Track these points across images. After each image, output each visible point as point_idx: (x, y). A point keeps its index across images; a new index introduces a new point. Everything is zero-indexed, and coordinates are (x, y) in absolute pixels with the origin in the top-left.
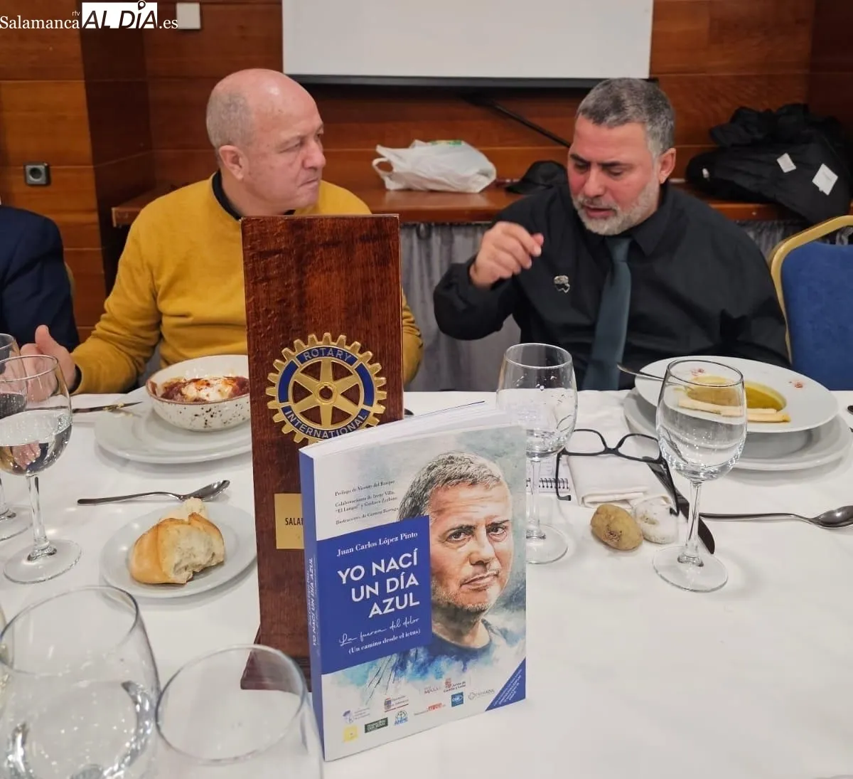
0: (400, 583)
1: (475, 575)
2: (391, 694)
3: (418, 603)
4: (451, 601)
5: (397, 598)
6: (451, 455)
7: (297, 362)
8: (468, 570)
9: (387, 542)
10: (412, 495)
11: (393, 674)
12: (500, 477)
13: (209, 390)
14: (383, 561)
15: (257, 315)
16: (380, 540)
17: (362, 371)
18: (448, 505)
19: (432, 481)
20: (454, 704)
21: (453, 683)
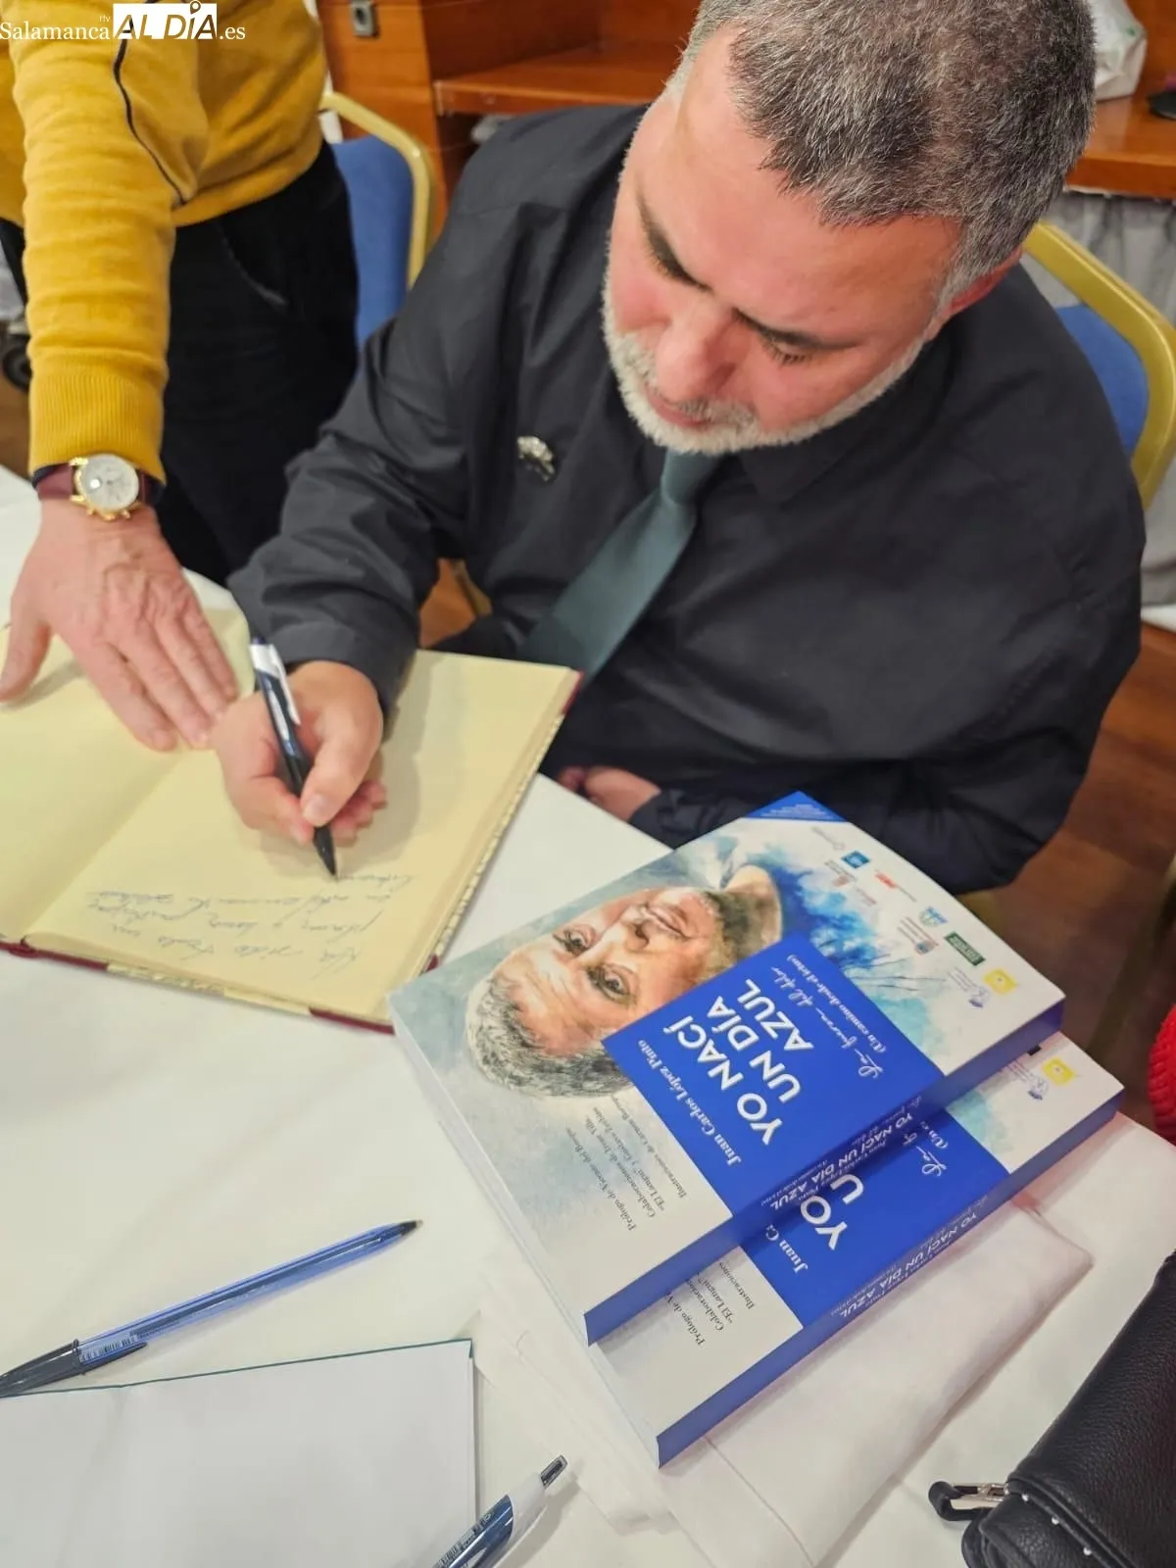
0: (733, 1027)
1: (660, 930)
2: (908, 950)
3: (749, 982)
4: (720, 938)
5: (759, 1017)
6: (481, 1063)
8: (660, 941)
9: (675, 1083)
10: (577, 1087)
11: (876, 962)
12: (488, 981)
14: (712, 1073)
16: (679, 1097)
18: (570, 1022)
19: (540, 1069)
20: (865, 861)
21: (837, 876)
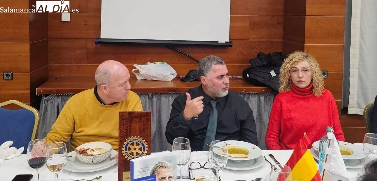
6: (161, 161)
7: (129, 142)
10: (153, 170)
12: (171, 166)
13: (94, 152)
15: (121, 132)
17: (142, 144)
18: (160, 172)
19: (157, 167)
